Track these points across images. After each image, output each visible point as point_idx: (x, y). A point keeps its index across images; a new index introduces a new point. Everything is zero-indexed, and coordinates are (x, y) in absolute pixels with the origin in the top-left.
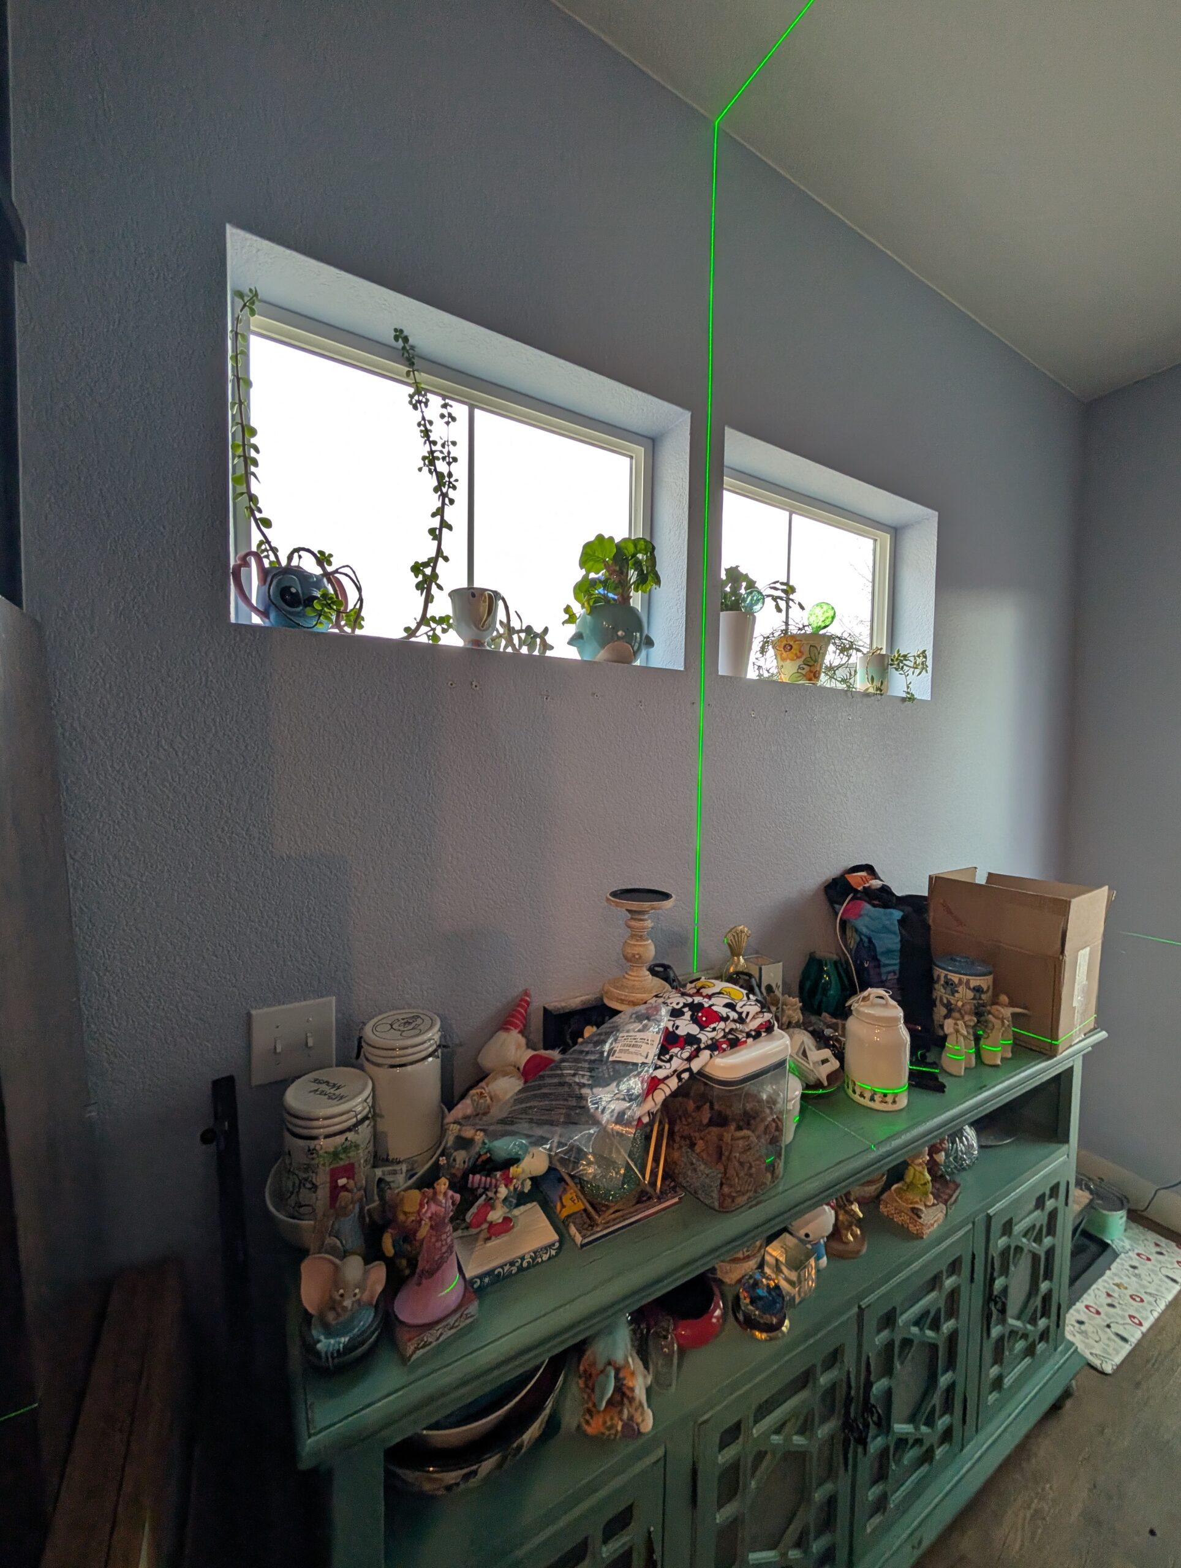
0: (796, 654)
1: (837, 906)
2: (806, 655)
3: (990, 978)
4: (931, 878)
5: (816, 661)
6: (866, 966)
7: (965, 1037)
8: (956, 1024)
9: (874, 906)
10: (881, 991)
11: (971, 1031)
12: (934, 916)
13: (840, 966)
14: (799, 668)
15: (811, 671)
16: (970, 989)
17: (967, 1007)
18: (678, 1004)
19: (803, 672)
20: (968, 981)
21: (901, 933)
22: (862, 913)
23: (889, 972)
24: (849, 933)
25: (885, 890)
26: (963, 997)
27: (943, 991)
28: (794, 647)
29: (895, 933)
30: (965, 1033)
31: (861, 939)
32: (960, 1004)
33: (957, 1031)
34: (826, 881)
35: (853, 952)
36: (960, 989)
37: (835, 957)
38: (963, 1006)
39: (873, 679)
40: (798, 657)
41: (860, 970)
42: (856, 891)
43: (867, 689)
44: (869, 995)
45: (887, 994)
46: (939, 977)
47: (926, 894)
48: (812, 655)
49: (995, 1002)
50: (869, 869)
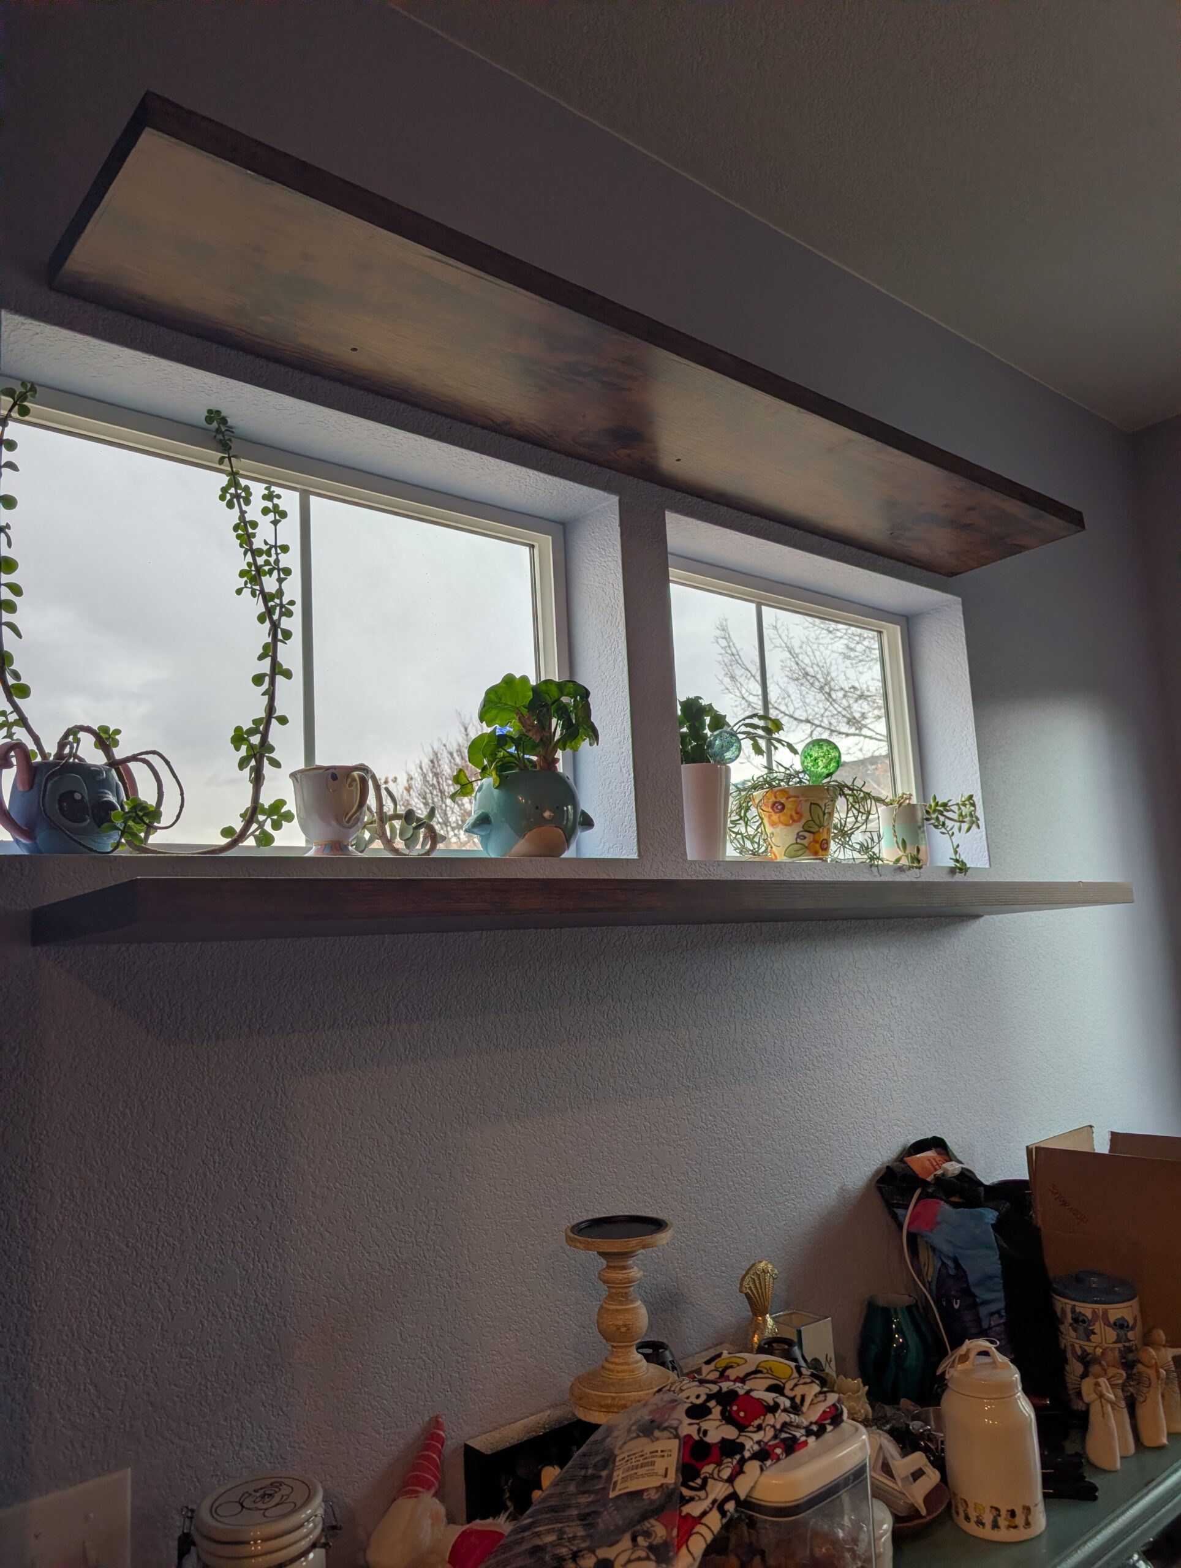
0: (791, 817)
1: (899, 1211)
2: (807, 816)
3: (1134, 1303)
4: (1029, 1151)
5: (821, 826)
6: (956, 1306)
7: (1112, 1404)
8: (1097, 1384)
9: (955, 1205)
10: (983, 1344)
11: (1120, 1393)
12: (1042, 1214)
13: (916, 1313)
14: (798, 836)
15: (815, 841)
16: (1110, 1326)
17: (1110, 1356)
18: (698, 1397)
19: (805, 842)
20: (1105, 1312)
21: (1000, 1247)
22: (939, 1219)
23: (992, 1314)
24: (924, 1254)
25: (966, 1177)
26: (1104, 1338)
27: (1073, 1334)
28: (788, 806)
29: (990, 1247)
30: (1112, 1396)
31: (943, 1264)
32: (1099, 1351)
33: (1101, 1396)
34: (878, 1172)
35: (934, 1287)
36: (1097, 1327)
37: (906, 1300)
38: (1103, 1353)
39: (904, 842)
40: (794, 821)
41: (947, 1314)
42: (924, 1184)
43: (898, 860)
44: (968, 1351)
45: (993, 1347)
46: (1063, 1311)
47: (1027, 1177)
48: (816, 818)
49: (1147, 1340)
50: (937, 1144)
